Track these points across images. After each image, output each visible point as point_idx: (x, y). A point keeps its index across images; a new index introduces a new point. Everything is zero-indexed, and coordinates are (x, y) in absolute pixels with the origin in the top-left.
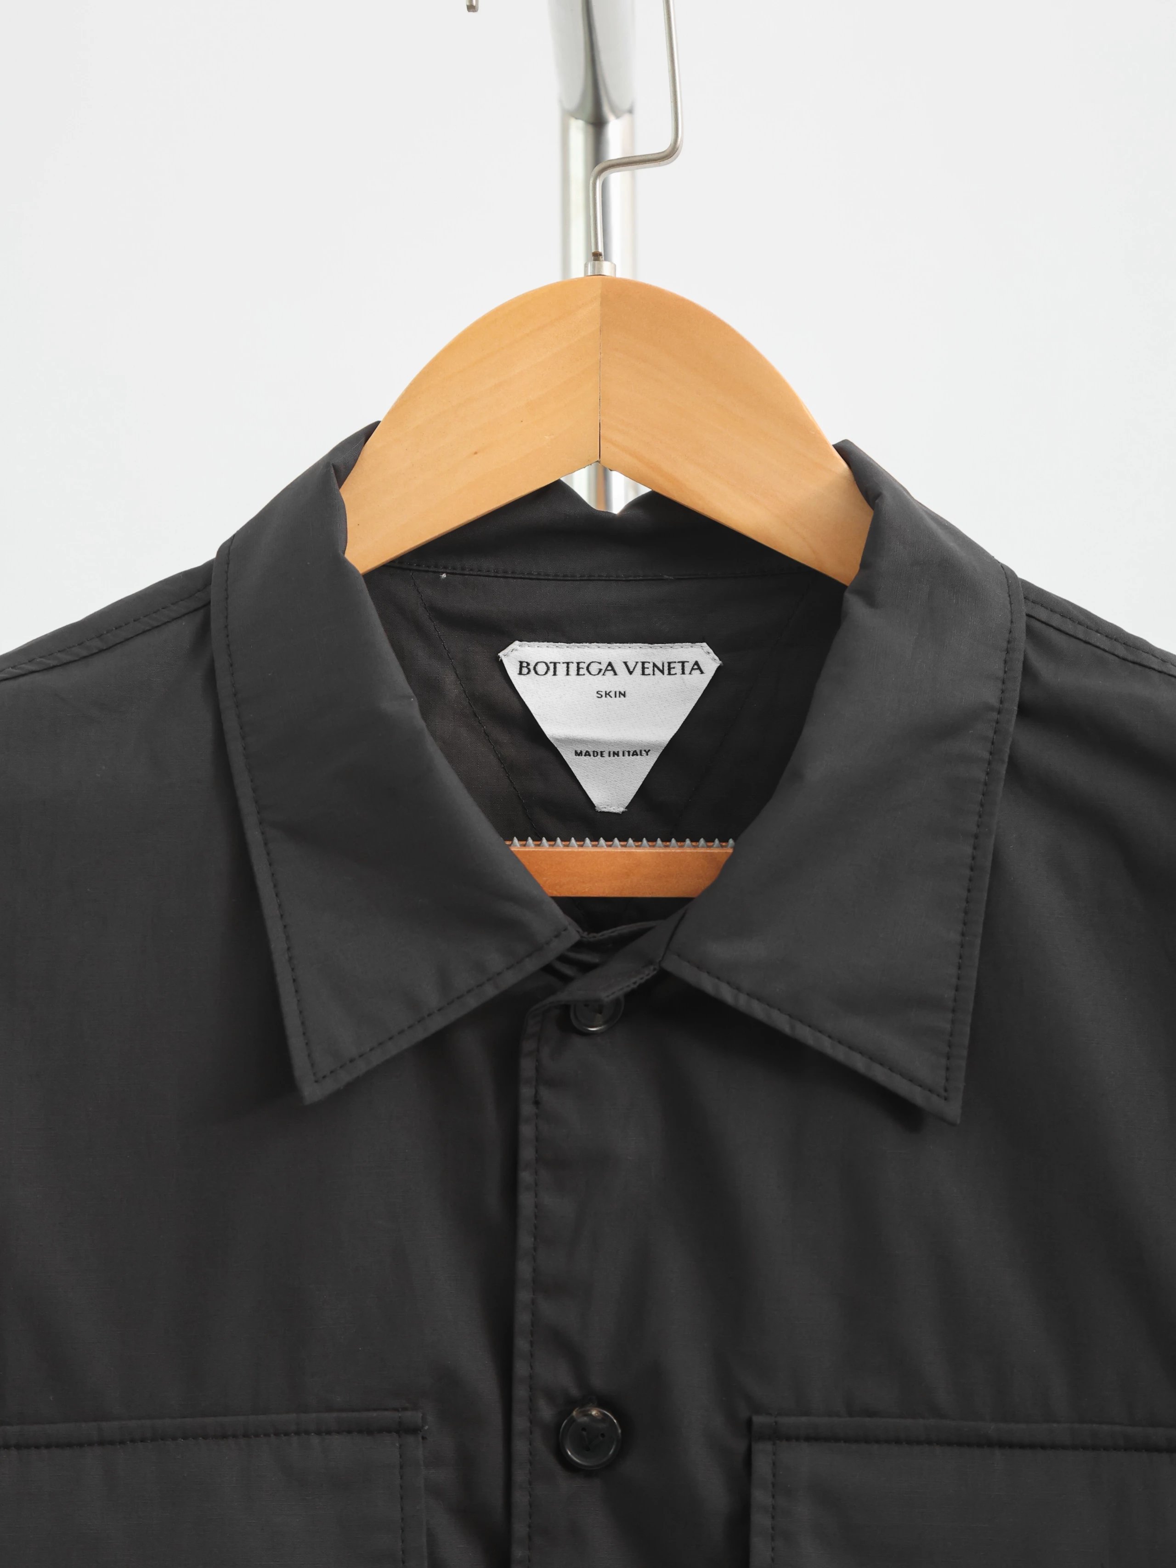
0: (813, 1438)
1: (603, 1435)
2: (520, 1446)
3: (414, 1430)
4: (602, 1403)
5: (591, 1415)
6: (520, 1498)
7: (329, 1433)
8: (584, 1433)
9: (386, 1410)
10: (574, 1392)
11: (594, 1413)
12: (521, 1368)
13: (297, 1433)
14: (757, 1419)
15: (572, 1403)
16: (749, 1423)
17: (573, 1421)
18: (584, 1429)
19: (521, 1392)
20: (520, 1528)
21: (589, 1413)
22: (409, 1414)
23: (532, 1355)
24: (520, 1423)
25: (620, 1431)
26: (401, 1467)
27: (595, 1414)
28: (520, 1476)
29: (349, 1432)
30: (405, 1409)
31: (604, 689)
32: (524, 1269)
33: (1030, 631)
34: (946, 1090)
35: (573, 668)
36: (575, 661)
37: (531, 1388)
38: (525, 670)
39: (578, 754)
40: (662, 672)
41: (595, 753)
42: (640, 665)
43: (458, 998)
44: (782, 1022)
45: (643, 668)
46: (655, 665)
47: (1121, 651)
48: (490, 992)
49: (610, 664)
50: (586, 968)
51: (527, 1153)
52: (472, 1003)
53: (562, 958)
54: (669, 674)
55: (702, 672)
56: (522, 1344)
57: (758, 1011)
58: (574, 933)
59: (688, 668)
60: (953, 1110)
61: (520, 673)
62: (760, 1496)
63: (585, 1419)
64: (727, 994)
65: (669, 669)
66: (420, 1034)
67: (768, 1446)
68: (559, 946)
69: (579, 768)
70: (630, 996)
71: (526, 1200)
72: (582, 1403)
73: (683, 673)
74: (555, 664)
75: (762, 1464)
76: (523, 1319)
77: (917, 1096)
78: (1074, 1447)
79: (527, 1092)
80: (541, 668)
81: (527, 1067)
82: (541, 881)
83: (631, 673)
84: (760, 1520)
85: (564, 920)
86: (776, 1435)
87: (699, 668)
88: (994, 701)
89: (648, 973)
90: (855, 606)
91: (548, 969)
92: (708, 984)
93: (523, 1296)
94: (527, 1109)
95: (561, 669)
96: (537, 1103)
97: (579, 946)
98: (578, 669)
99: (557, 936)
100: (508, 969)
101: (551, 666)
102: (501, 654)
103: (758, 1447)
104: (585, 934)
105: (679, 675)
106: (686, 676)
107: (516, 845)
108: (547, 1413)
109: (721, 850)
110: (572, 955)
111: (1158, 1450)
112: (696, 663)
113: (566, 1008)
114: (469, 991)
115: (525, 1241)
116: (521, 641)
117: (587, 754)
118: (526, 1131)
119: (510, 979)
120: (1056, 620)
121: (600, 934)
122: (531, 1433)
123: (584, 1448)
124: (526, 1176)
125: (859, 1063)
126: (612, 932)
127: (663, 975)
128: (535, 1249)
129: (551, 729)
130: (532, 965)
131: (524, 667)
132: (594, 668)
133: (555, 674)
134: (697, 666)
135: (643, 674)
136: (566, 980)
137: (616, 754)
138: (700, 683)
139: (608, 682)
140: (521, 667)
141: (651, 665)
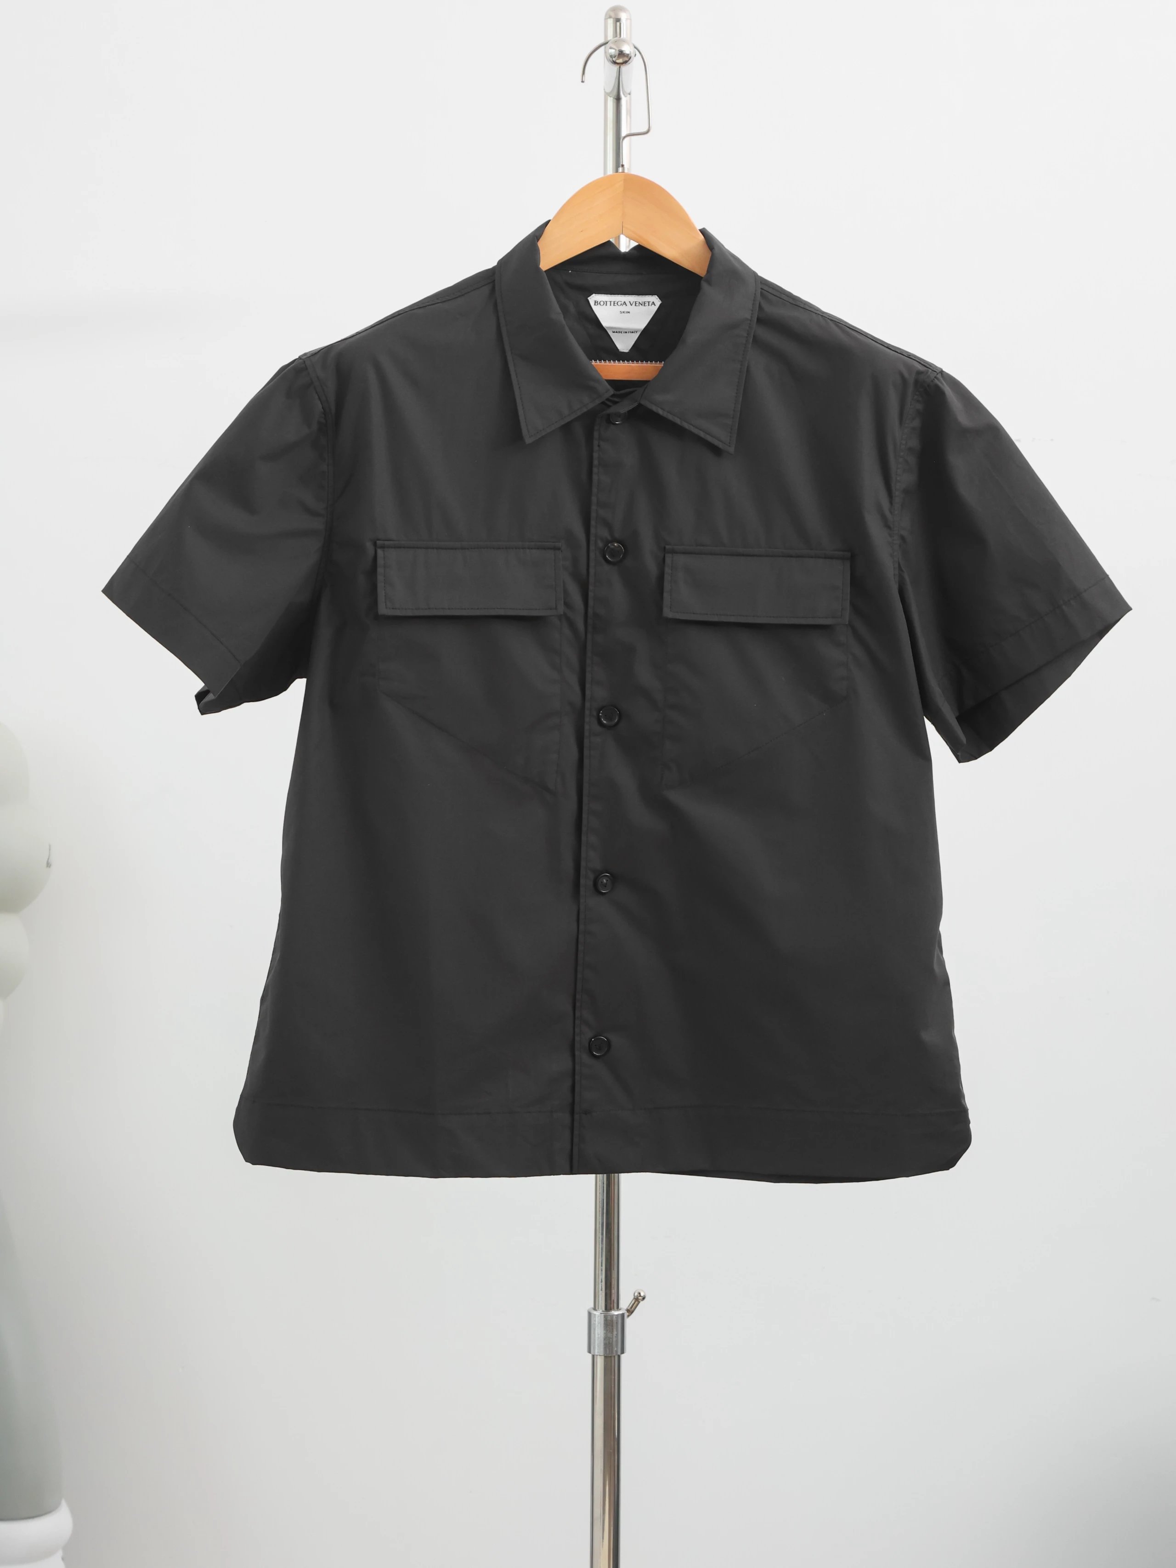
0: (684, 553)
1: (618, 552)
2: (592, 555)
3: (559, 549)
4: (618, 542)
6: (592, 571)
7: (531, 549)
9: (550, 542)
10: (609, 538)
11: (616, 545)
12: (593, 530)
13: (522, 548)
14: (667, 547)
15: (608, 542)
16: (665, 548)
17: (609, 547)
18: (612, 550)
19: (592, 538)
20: (591, 580)
21: (614, 545)
22: (557, 543)
23: (596, 527)
24: (592, 547)
25: (624, 550)
26: (555, 560)
28: (592, 564)
29: (538, 549)
30: (555, 542)
31: (622, 311)
32: (594, 499)
33: (761, 293)
34: (729, 443)
35: (612, 303)
36: (613, 301)
37: (595, 537)
38: (596, 304)
39: (614, 332)
40: (642, 305)
41: (619, 332)
42: (634, 303)
43: (574, 411)
44: (678, 421)
45: (636, 304)
46: (639, 303)
47: (791, 301)
48: (585, 410)
49: (625, 302)
50: (615, 403)
51: (596, 462)
52: (579, 413)
53: (608, 399)
54: (644, 306)
55: (655, 305)
56: (593, 523)
57: (670, 417)
58: (612, 392)
59: (650, 304)
60: (732, 450)
61: (595, 305)
62: (667, 570)
63: (613, 547)
64: (661, 412)
65: (644, 304)
66: (563, 423)
67: (670, 555)
68: (607, 395)
69: (615, 338)
70: (629, 412)
71: (595, 477)
72: (612, 542)
73: (649, 305)
74: (606, 302)
75: (669, 559)
76: (593, 515)
77: (720, 445)
78: (767, 556)
79: (596, 443)
80: (602, 303)
81: (596, 434)
82: (601, 374)
83: (631, 305)
84: (667, 578)
85: (609, 387)
86: (673, 552)
87: (654, 304)
88: (749, 318)
89: (636, 404)
90: (704, 285)
91: (603, 403)
92: (654, 408)
93: (594, 508)
94: (596, 448)
95: (608, 303)
96: (599, 446)
97: (613, 396)
98: (614, 303)
99: (606, 392)
100: (590, 402)
101: (605, 302)
102: (589, 298)
103: (667, 555)
104: (615, 392)
105: (647, 307)
106: (650, 306)
107: (593, 362)
108: (601, 544)
109: (659, 365)
110: (611, 399)
111: (791, 556)
112: (653, 302)
113: (609, 415)
114: (578, 409)
115: (595, 490)
116: (595, 294)
117: (617, 332)
118: (595, 455)
119: (591, 406)
120: (770, 290)
121: (620, 392)
122: (595, 551)
123: (612, 556)
124: (595, 470)
125: (702, 434)
126: (624, 391)
127: (640, 405)
129: (605, 324)
130: (598, 402)
131: (596, 303)
132: (619, 304)
133: (606, 305)
134: (653, 303)
135: (636, 305)
136: (609, 406)
137: (626, 332)
138: (654, 309)
139: (624, 308)
140: (595, 303)
141: (638, 303)
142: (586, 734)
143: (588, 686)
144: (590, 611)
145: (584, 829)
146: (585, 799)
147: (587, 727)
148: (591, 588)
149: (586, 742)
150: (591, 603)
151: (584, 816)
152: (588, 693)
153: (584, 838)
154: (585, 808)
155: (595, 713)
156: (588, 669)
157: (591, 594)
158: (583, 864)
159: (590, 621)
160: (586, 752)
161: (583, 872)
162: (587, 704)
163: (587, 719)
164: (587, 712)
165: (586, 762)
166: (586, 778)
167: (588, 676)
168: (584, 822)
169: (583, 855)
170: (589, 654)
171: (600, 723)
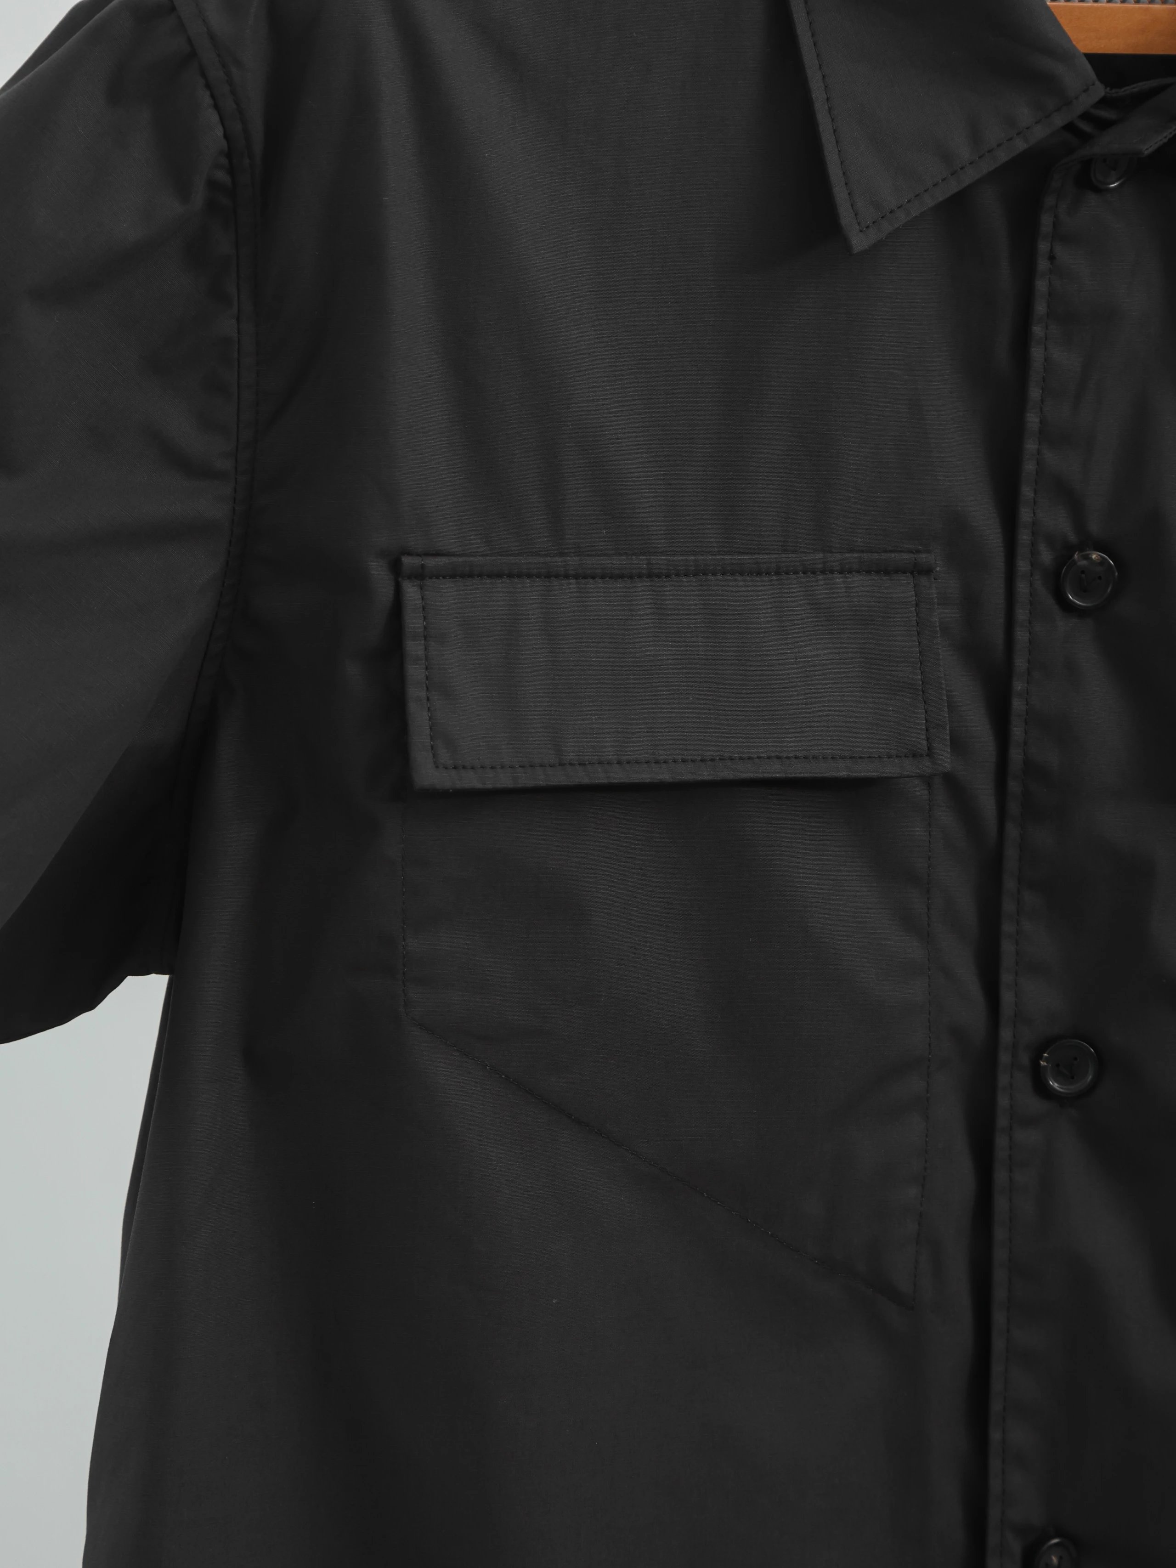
1: (1100, 578)
2: (1022, 587)
3: (927, 571)
4: (1103, 548)
5: (1091, 558)
6: (1021, 635)
7: (850, 572)
8: (1083, 576)
9: (901, 551)
10: (1072, 538)
11: (1094, 556)
12: (1025, 515)
13: (823, 572)
15: (1070, 548)
17: (1072, 564)
18: (1083, 572)
19: (1024, 537)
20: (1020, 663)
21: (1090, 556)
22: (922, 555)
23: (1035, 503)
24: (1023, 566)
25: (1117, 574)
26: (917, 605)
27: (1095, 558)
28: (1022, 614)
29: (868, 572)
30: (918, 552)
32: (1032, 420)
37: (1033, 533)
43: (989, 152)
48: (1021, 145)
50: (1104, 125)
51: (1040, 308)
52: (1003, 156)
53: (1086, 116)
56: (1027, 491)
58: (1100, 91)
63: (1084, 563)
66: (953, 188)
68: (1085, 102)
71: (1037, 353)
72: (1082, 547)
76: (1028, 466)
79: (1043, 247)
81: (1046, 221)
82: (1073, 37)
85: (1091, 75)
91: (1069, 127)
93: (1030, 446)
94: (1043, 264)
96: (1052, 258)
97: (1104, 102)
99: (1085, 91)
100: (1036, 123)
104: (1105, 92)
108: (1046, 556)
110: (1095, 112)
113: (1087, 163)
114: (999, 145)
115: (1035, 393)
118: (1041, 285)
119: (1039, 133)
121: (1123, 90)
122: (1032, 575)
123: (1082, 590)
124: (1038, 330)
126: (1134, 88)
128: (1042, 401)
130: (1059, 121)
136: (1085, 138)
142: (1002, 1121)
143: (1006, 978)
144: (1016, 755)
145: (996, 1406)
146: (999, 1318)
147: (1003, 1101)
148: (1018, 686)
149: (1001, 1142)
150: (1017, 731)
151: (997, 1368)
152: (1007, 997)
153: (995, 1435)
154: (998, 1344)
155: (1025, 1059)
156: (1007, 927)
157: (1018, 705)
158: (994, 1513)
159: (1014, 786)
160: (1000, 1176)
161: (993, 1539)
162: (1006, 1034)
163: (1003, 1079)
164: (1004, 1058)
165: (1001, 1204)
166: (1000, 1254)
167: (1007, 948)
168: (997, 1385)
169: (995, 1485)
170: (1010, 884)
171: (1041, 1089)
